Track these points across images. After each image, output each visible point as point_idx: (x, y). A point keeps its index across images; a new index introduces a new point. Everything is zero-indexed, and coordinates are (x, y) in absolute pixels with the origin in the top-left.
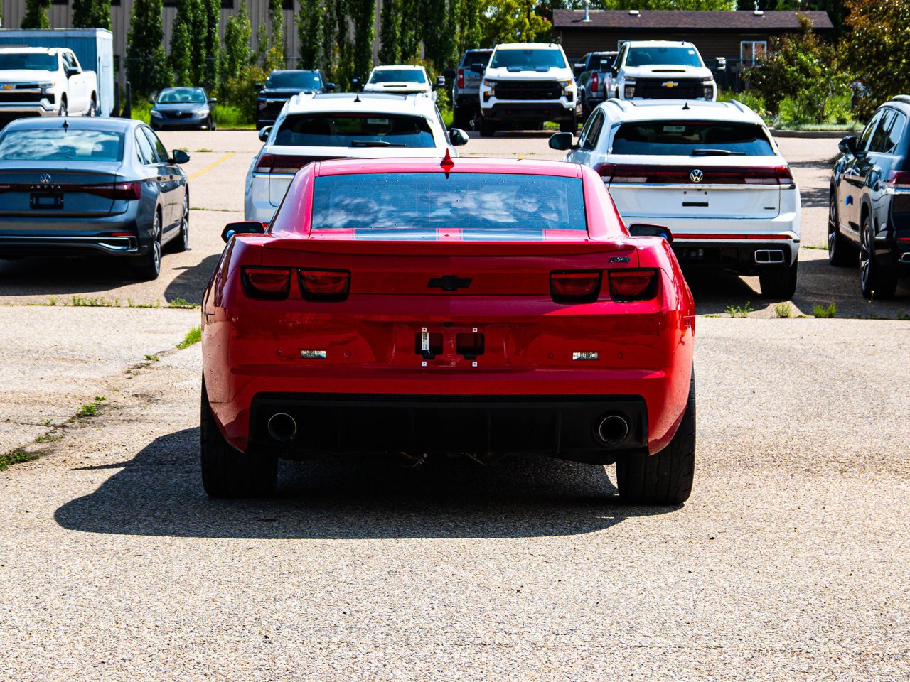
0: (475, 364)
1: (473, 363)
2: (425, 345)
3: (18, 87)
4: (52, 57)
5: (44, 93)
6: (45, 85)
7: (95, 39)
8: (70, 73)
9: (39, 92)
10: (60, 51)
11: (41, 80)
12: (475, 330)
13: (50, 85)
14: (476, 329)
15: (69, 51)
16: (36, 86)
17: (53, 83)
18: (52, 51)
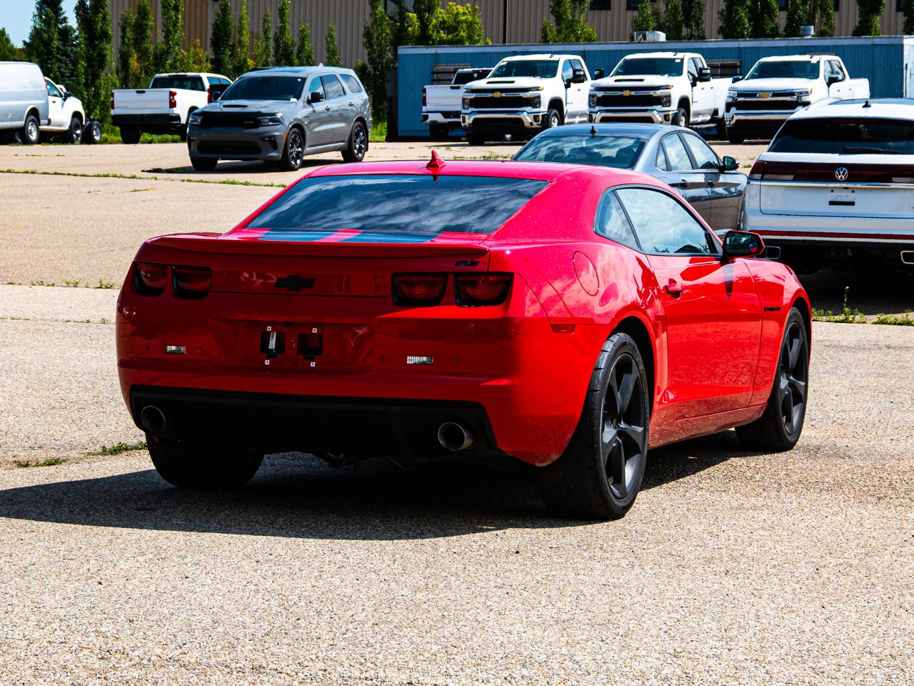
0: (313, 364)
1: (312, 363)
2: (272, 344)
3: (774, 95)
4: (814, 64)
5: (799, 101)
6: (801, 93)
7: (902, 46)
8: (831, 81)
9: (796, 100)
10: (823, 59)
11: (798, 87)
12: (315, 331)
13: (807, 92)
14: (316, 329)
15: (836, 59)
16: (791, 94)
17: (809, 90)
18: (815, 59)
